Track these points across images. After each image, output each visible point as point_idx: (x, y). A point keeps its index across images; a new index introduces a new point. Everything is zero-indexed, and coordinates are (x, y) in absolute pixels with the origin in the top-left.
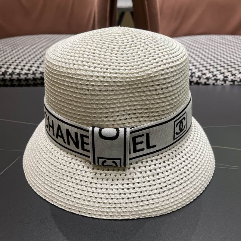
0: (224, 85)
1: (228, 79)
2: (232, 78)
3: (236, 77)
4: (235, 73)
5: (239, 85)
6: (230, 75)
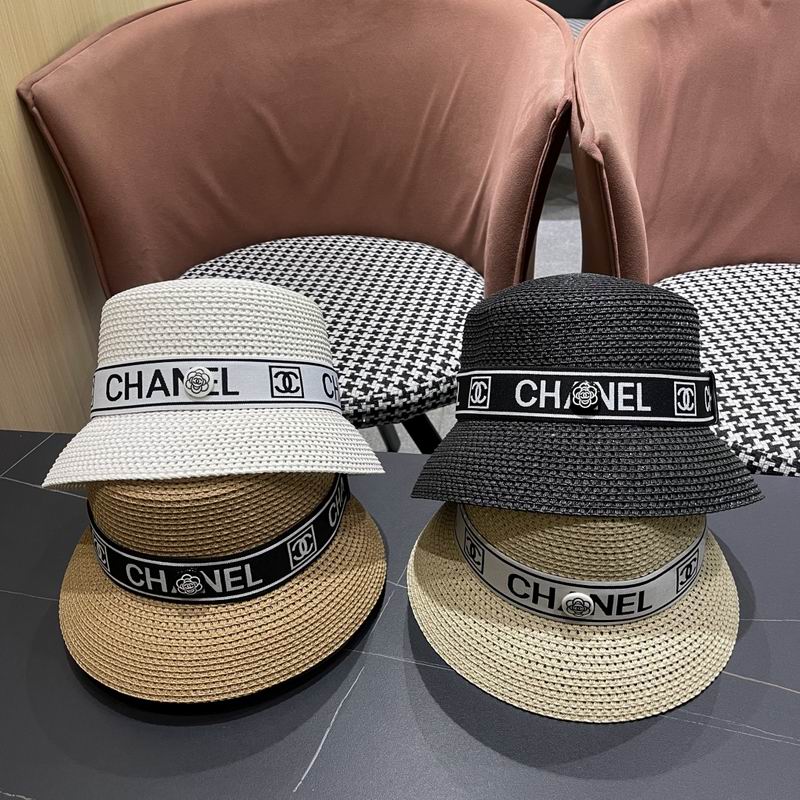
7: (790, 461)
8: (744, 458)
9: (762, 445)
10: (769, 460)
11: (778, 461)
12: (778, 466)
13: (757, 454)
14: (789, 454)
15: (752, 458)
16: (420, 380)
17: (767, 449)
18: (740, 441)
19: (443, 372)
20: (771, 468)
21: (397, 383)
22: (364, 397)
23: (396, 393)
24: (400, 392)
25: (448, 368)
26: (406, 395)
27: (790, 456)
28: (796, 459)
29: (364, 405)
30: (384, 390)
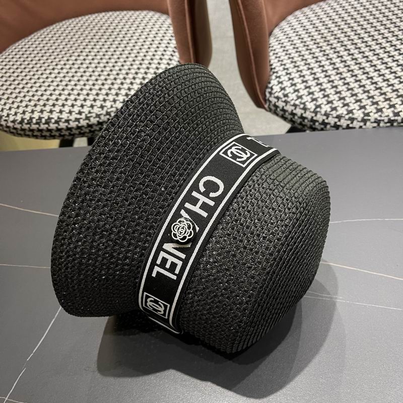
0: (364, 127)
1: (369, 118)
2: (377, 116)
3: (383, 115)
4: (382, 106)
5: (387, 127)
6: (375, 111)
7: (360, 119)
8: (332, 121)
9: (342, 111)
10: (346, 120)
11: (352, 120)
12: (352, 123)
13: (339, 117)
14: (359, 114)
15: (336, 120)
17: (345, 112)
18: (329, 110)
21: (122, 101)
22: (102, 112)
27: (359, 116)
28: (363, 117)
29: (102, 117)
30: (114, 106)
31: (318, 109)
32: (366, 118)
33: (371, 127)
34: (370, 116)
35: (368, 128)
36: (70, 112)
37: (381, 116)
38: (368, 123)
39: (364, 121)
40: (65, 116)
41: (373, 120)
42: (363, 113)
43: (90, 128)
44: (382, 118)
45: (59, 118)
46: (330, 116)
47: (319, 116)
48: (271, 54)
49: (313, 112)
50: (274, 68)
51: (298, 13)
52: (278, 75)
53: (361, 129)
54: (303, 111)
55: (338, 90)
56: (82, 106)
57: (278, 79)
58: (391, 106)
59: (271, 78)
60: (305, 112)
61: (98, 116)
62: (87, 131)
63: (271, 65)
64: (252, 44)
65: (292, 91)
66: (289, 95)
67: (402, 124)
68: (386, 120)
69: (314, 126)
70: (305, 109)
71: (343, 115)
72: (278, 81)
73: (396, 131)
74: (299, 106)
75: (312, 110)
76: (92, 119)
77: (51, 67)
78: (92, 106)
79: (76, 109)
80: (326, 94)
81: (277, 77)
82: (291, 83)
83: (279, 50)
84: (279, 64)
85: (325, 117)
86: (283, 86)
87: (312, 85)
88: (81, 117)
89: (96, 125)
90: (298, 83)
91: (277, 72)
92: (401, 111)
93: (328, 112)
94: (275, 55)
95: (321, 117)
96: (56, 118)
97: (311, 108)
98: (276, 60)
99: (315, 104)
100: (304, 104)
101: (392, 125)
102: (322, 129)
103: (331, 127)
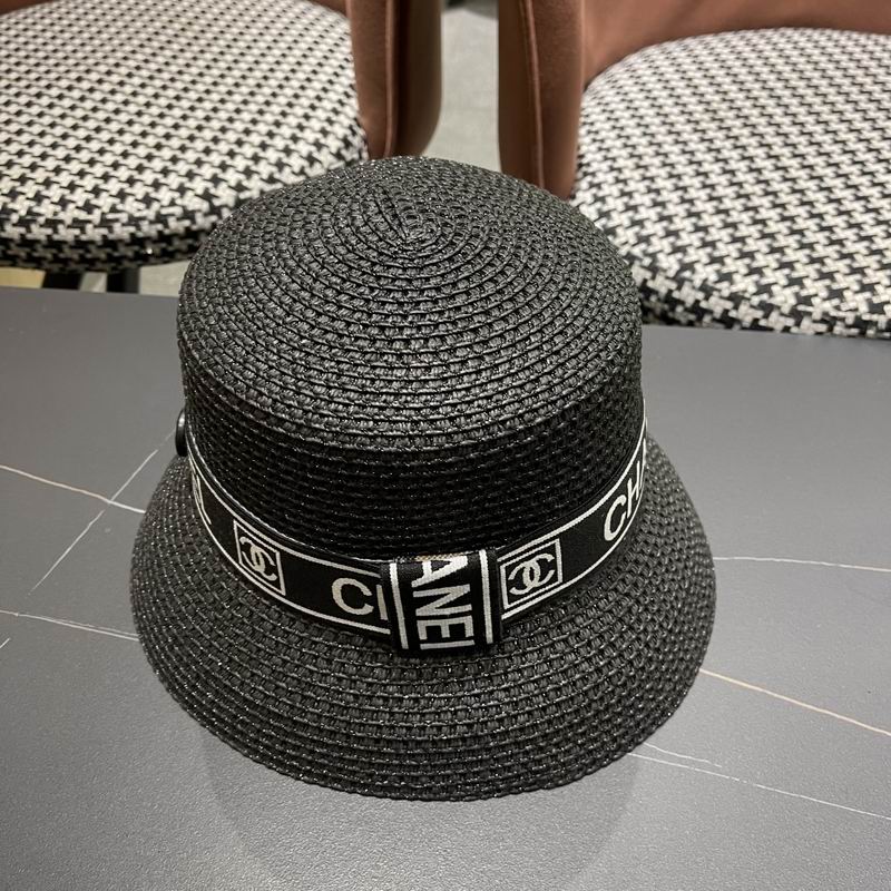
0: (794, 330)
1: (810, 309)
2: (828, 306)
3: (844, 307)
4: (843, 285)
5: (850, 336)
6: (824, 294)
7: (786, 309)
8: (717, 305)
9: (745, 284)
10: (752, 307)
11: (768, 309)
12: (766, 316)
13: (736, 299)
14: (785, 298)
15: (729, 305)
16: (239, 188)
17: (752, 289)
18: (713, 277)
19: (277, 176)
20: (756, 320)
21: (200, 192)
22: (144, 213)
23: (197, 207)
24: (205, 206)
25: (287, 170)
26: (215, 210)
27: (786, 302)
28: (796, 306)
29: (145, 226)
30: (179, 202)
31: (687, 274)
32: (801, 308)
33: (811, 332)
34: (811, 305)
35: (804, 334)
36: (63, 203)
37: (838, 308)
38: (806, 322)
39: (797, 315)
40: (47, 210)
41: (817, 315)
42: (797, 295)
43: (109, 250)
44: (841, 314)
45: (30, 212)
46: (715, 293)
47: (686, 288)
48: (583, 131)
49: (674, 279)
50: (588, 165)
51: (653, 51)
52: (596, 181)
53: (786, 335)
54: (648, 275)
55: (738, 234)
56: (96, 191)
57: (594, 190)
58: (864, 288)
59: (577, 185)
60: (653, 278)
61: (134, 221)
62: (103, 256)
63: (582, 157)
64: (542, 91)
65: (627, 223)
66: (619, 231)
67: (887, 335)
68: (850, 319)
69: (670, 315)
70: (654, 269)
71: (747, 295)
72: (595, 195)
73: (869, 351)
74: (641, 260)
75: (671, 273)
76: (117, 227)
77: (34, 91)
78: (122, 195)
79: (80, 197)
80: (709, 239)
81: (592, 185)
82: (626, 204)
83: (603, 125)
84: (599, 156)
85: (700, 296)
86: (605, 208)
87: (676, 215)
88: (90, 217)
89: (128, 245)
90: (642, 205)
91: (593, 174)
92: (888, 303)
93: (710, 283)
94: (592, 136)
95: (693, 292)
96: (23, 213)
97: (670, 268)
98: (594, 147)
99: (680, 261)
100: (653, 256)
101: (863, 334)
102: (691, 324)
103: (714, 320)
